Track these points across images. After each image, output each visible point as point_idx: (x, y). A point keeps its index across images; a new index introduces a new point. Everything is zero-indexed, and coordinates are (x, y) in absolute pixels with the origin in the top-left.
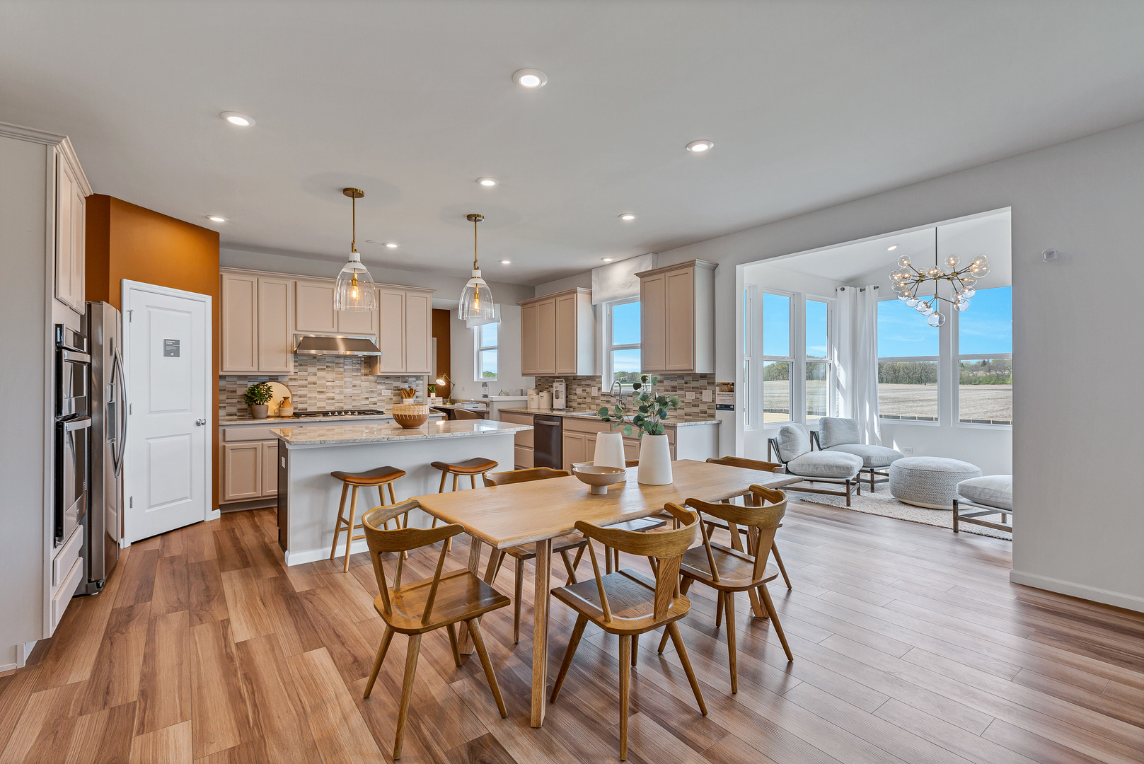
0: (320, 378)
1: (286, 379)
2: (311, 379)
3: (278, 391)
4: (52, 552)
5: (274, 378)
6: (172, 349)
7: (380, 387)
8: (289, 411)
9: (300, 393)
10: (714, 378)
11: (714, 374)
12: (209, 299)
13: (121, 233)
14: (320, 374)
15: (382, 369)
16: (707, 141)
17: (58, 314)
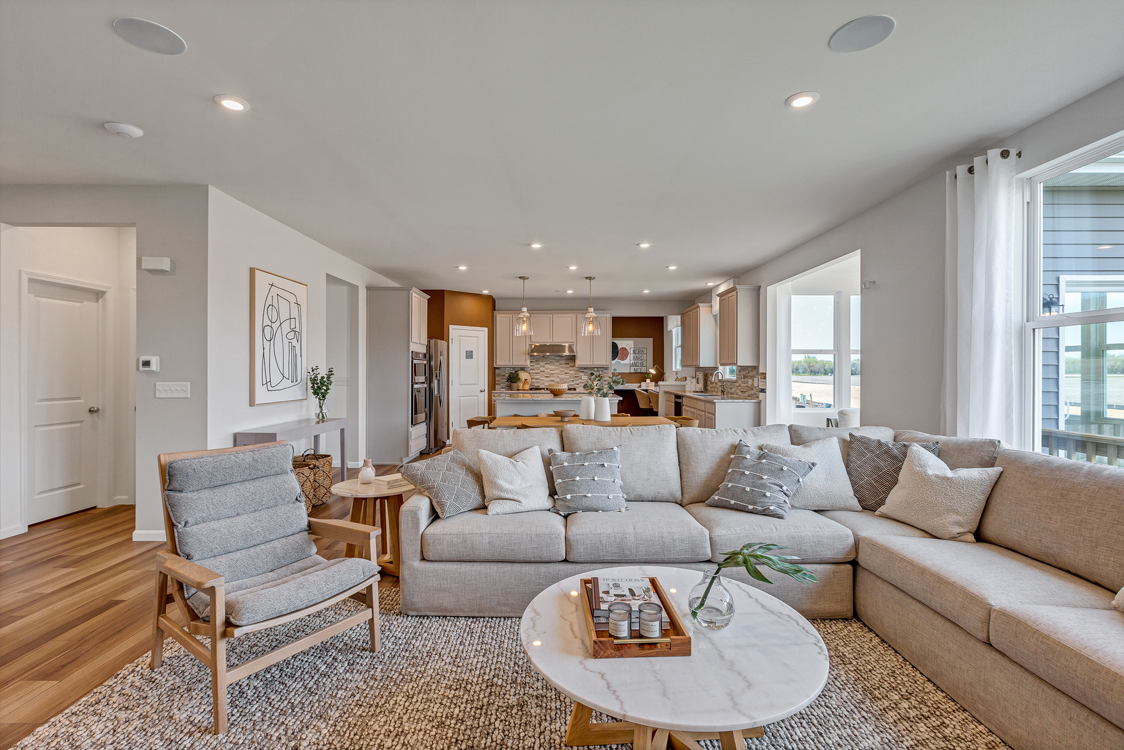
0: (547, 369)
1: (529, 369)
2: (542, 369)
3: (523, 375)
4: (411, 429)
5: (523, 369)
6: (469, 355)
7: (581, 374)
8: (527, 387)
9: (536, 377)
10: (758, 369)
11: (758, 366)
12: (486, 329)
13: (449, 306)
14: (547, 366)
15: (579, 362)
16: (648, 243)
17: (413, 348)
